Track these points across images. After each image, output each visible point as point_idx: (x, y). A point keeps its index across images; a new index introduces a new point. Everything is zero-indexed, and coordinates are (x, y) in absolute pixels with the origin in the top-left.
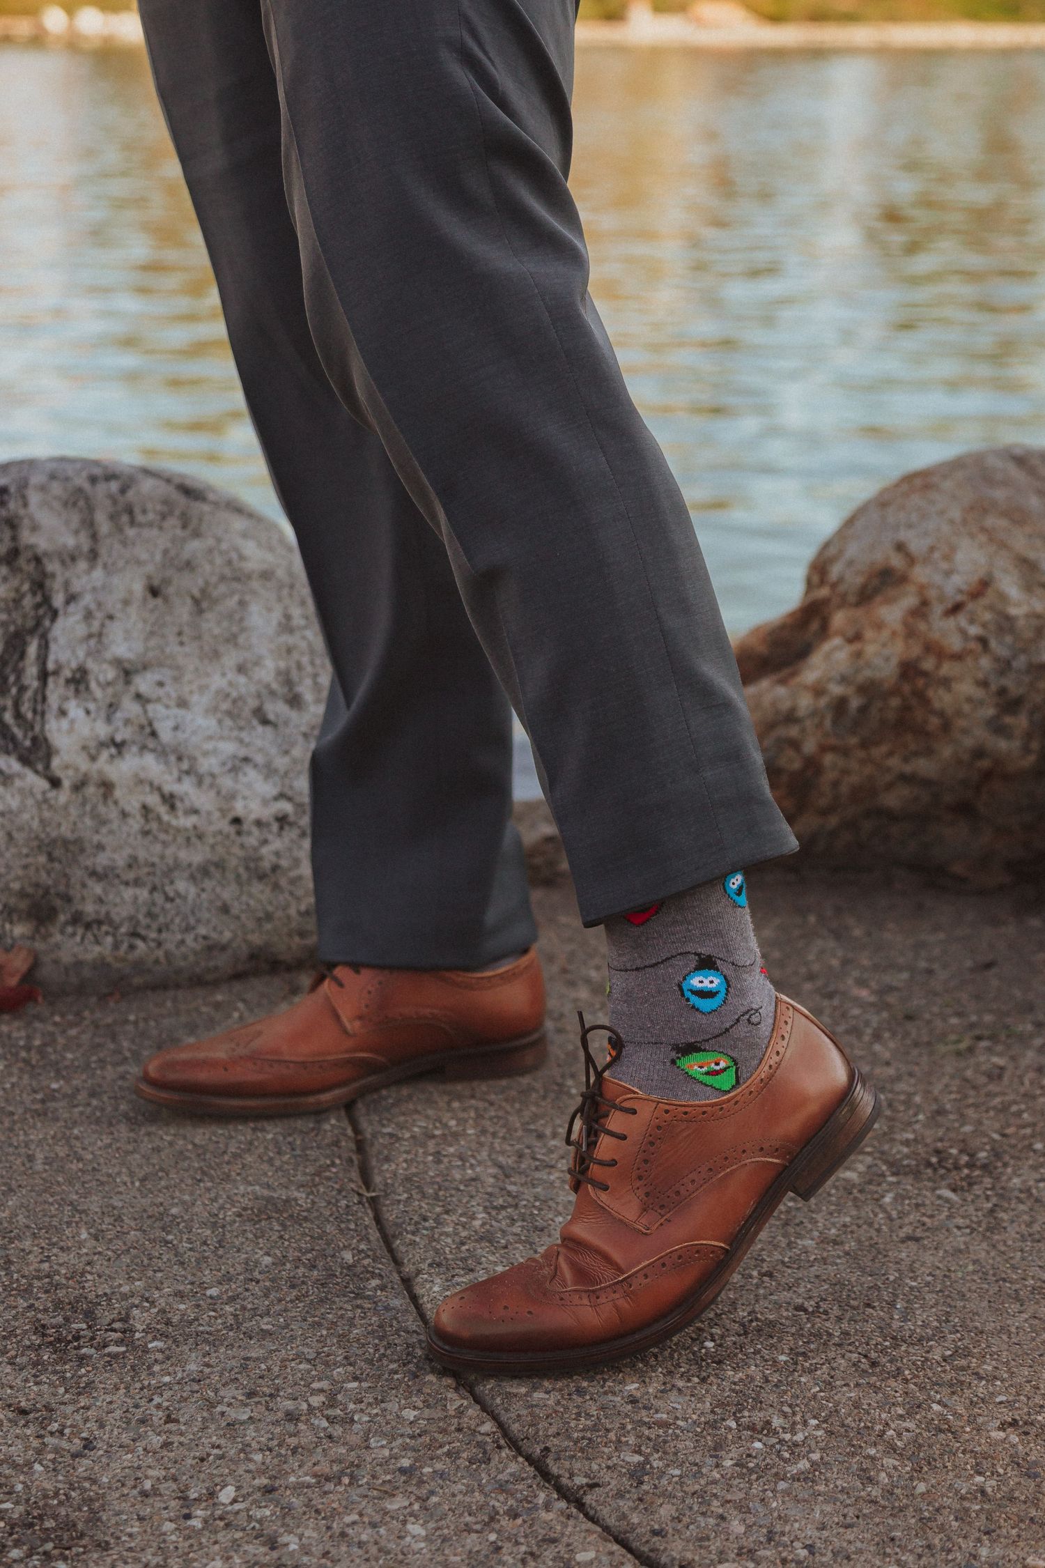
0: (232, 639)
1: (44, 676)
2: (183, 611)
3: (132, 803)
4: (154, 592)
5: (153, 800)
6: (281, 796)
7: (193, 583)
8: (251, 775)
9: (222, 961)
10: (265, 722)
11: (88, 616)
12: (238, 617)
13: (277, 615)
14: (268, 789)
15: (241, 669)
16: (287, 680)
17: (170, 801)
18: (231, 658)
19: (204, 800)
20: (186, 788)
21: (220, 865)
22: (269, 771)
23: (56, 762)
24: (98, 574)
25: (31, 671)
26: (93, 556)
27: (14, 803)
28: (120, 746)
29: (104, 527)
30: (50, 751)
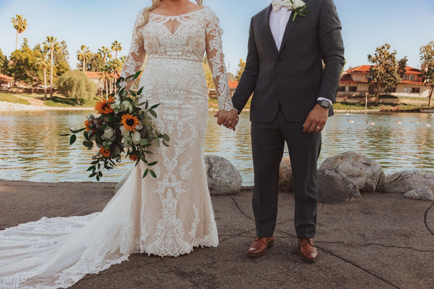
1: (212, 172)
2: (222, 167)
3: (219, 181)
4: (220, 166)
6: (230, 181)
7: (223, 165)
9: (225, 194)
10: (229, 175)
11: (215, 167)
16: (230, 172)
17: (221, 181)
18: (226, 171)
19: (224, 181)
20: (223, 180)
21: (225, 186)
22: (229, 179)
25: (211, 171)
26: (215, 163)
28: (218, 177)
29: (216, 161)
30: (212, 177)
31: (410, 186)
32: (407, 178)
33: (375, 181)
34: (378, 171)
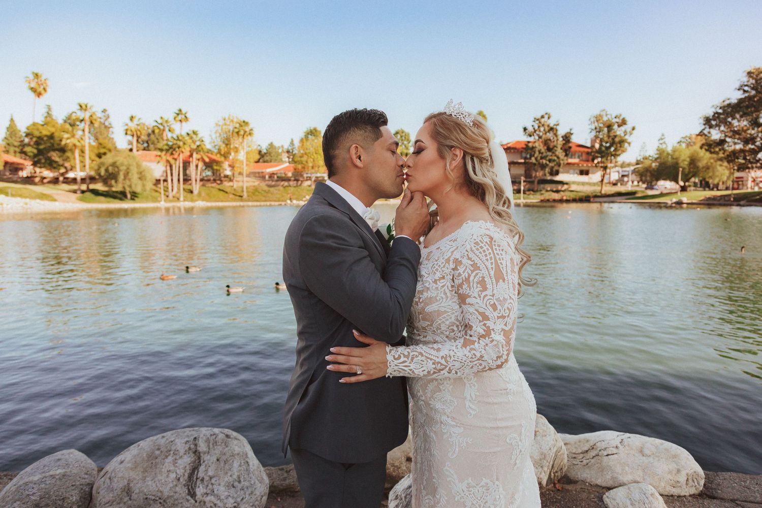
0: (230, 469)
1: (197, 479)
2: (222, 464)
4: (218, 460)
5: (212, 505)
6: (235, 502)
7: (224, 458)
8: (230, 499)
10: (234, 487)
11: (206, 466)
12: (232, 465)
13: (239, 463)
14: (233, 501)
15: (231, 476)
17: (215, 505)
18: (229, 474)
19: (221, 504)
20: (218, 502)
22: (233, 498)
23: (197, 497)
24: (209, 456)
25: (195, 477)
26: (209, 452)
27: (189, 506)
28: (207, 494)
29: (211, 446)
30: (196, 496)
31: (615, 475)
32: (607, 455)
33: (546, 469)
34: (552, 449)
